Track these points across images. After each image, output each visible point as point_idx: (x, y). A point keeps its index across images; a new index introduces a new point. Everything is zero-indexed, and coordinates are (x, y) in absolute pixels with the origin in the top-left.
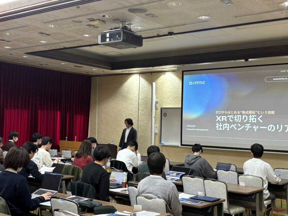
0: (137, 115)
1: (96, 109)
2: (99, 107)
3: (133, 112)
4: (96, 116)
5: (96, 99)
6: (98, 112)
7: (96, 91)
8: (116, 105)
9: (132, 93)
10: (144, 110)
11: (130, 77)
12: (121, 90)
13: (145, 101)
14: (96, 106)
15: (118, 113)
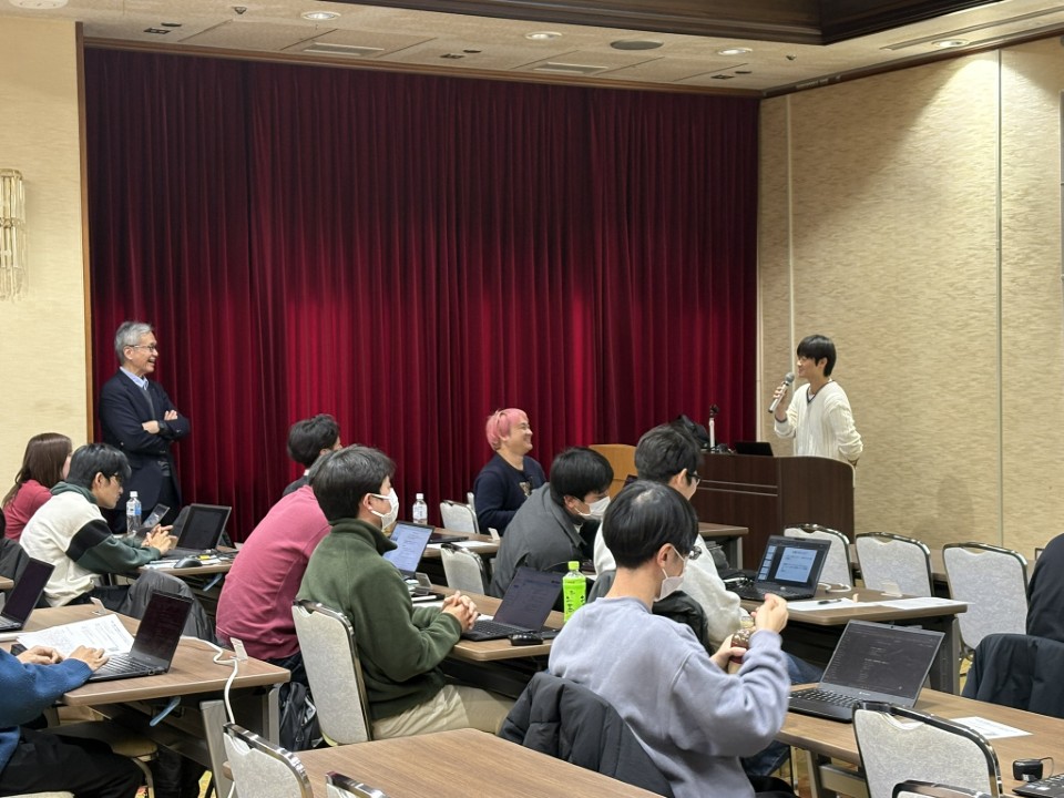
0: (995, 289)
1: (788, 272)
2: (801, 258)
3: (971, 278)
4: (789, 306)
5: (787, 218)
6: (796, 290)
7: (786, 176)
8: (882, 245)
9: (963, 163)
10: (1030, 258)
11: (950, 77)
12: (904, 156)
13: (1035, 207)
14: (788, 258)
15: (895, 288)
